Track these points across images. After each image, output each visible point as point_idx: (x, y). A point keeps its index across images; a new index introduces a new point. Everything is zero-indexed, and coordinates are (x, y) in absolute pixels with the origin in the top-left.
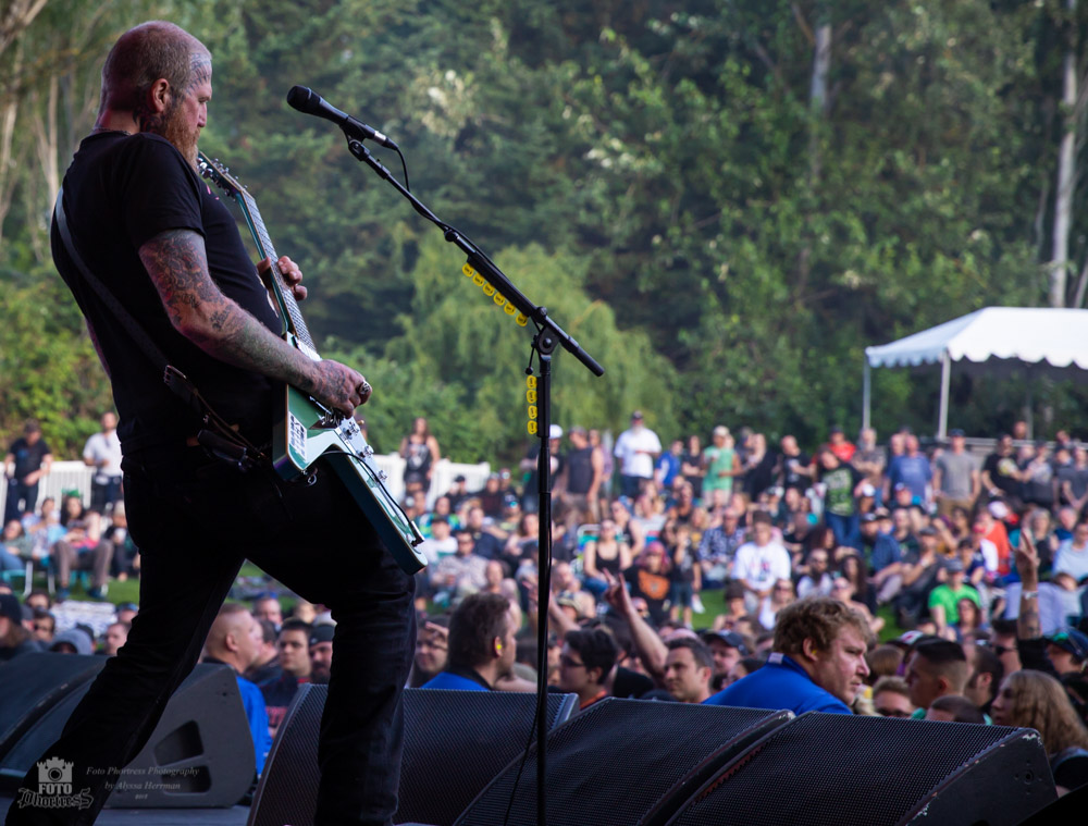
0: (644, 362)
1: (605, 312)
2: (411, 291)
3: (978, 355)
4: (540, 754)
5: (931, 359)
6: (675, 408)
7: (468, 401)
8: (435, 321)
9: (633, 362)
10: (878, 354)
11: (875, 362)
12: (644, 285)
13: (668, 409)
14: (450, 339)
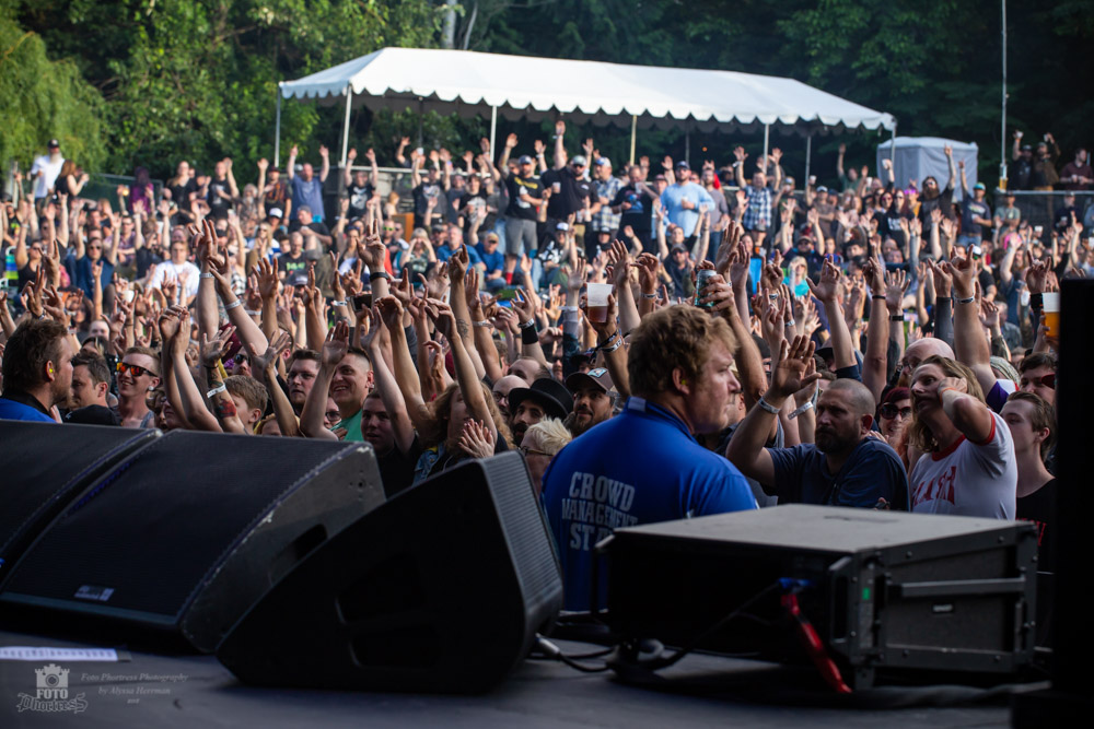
0: (75, 90)
1: (37, 43)
3: (377, 90)
5: (335, 93)
6: (103, 133)
10: (288, 87)
11: (286, 95)
12: (76, 17)
13: (96, 135)
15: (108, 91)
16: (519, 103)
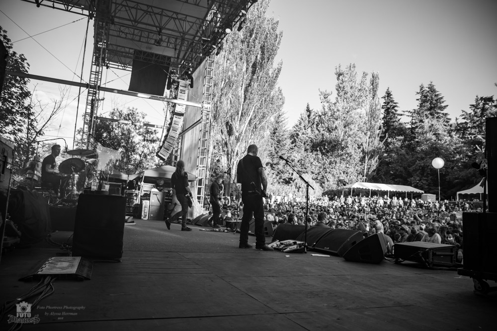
1: (314, 181)
2: (292, 178)
3: (356, 187)
4: (306, 232)
7: (298, 191)
8: (295, 182)
9: (317, 187)
12: (319, 178)
14: (296, 184)
15: (323, 187)
16: (373, 189)
